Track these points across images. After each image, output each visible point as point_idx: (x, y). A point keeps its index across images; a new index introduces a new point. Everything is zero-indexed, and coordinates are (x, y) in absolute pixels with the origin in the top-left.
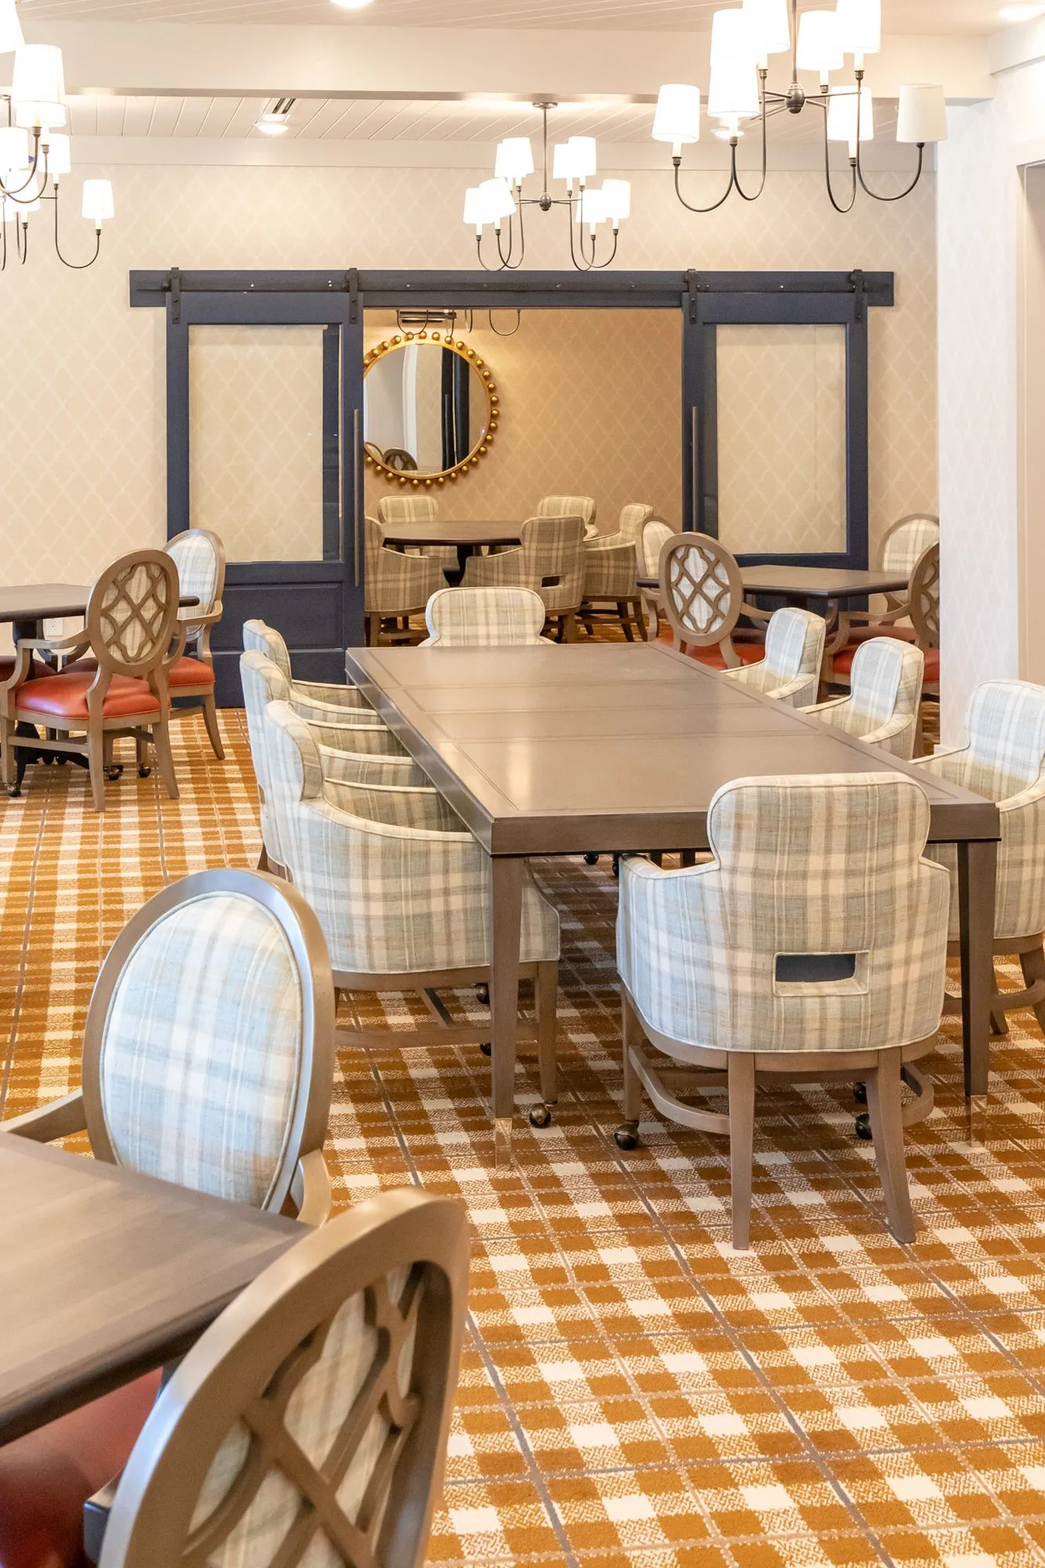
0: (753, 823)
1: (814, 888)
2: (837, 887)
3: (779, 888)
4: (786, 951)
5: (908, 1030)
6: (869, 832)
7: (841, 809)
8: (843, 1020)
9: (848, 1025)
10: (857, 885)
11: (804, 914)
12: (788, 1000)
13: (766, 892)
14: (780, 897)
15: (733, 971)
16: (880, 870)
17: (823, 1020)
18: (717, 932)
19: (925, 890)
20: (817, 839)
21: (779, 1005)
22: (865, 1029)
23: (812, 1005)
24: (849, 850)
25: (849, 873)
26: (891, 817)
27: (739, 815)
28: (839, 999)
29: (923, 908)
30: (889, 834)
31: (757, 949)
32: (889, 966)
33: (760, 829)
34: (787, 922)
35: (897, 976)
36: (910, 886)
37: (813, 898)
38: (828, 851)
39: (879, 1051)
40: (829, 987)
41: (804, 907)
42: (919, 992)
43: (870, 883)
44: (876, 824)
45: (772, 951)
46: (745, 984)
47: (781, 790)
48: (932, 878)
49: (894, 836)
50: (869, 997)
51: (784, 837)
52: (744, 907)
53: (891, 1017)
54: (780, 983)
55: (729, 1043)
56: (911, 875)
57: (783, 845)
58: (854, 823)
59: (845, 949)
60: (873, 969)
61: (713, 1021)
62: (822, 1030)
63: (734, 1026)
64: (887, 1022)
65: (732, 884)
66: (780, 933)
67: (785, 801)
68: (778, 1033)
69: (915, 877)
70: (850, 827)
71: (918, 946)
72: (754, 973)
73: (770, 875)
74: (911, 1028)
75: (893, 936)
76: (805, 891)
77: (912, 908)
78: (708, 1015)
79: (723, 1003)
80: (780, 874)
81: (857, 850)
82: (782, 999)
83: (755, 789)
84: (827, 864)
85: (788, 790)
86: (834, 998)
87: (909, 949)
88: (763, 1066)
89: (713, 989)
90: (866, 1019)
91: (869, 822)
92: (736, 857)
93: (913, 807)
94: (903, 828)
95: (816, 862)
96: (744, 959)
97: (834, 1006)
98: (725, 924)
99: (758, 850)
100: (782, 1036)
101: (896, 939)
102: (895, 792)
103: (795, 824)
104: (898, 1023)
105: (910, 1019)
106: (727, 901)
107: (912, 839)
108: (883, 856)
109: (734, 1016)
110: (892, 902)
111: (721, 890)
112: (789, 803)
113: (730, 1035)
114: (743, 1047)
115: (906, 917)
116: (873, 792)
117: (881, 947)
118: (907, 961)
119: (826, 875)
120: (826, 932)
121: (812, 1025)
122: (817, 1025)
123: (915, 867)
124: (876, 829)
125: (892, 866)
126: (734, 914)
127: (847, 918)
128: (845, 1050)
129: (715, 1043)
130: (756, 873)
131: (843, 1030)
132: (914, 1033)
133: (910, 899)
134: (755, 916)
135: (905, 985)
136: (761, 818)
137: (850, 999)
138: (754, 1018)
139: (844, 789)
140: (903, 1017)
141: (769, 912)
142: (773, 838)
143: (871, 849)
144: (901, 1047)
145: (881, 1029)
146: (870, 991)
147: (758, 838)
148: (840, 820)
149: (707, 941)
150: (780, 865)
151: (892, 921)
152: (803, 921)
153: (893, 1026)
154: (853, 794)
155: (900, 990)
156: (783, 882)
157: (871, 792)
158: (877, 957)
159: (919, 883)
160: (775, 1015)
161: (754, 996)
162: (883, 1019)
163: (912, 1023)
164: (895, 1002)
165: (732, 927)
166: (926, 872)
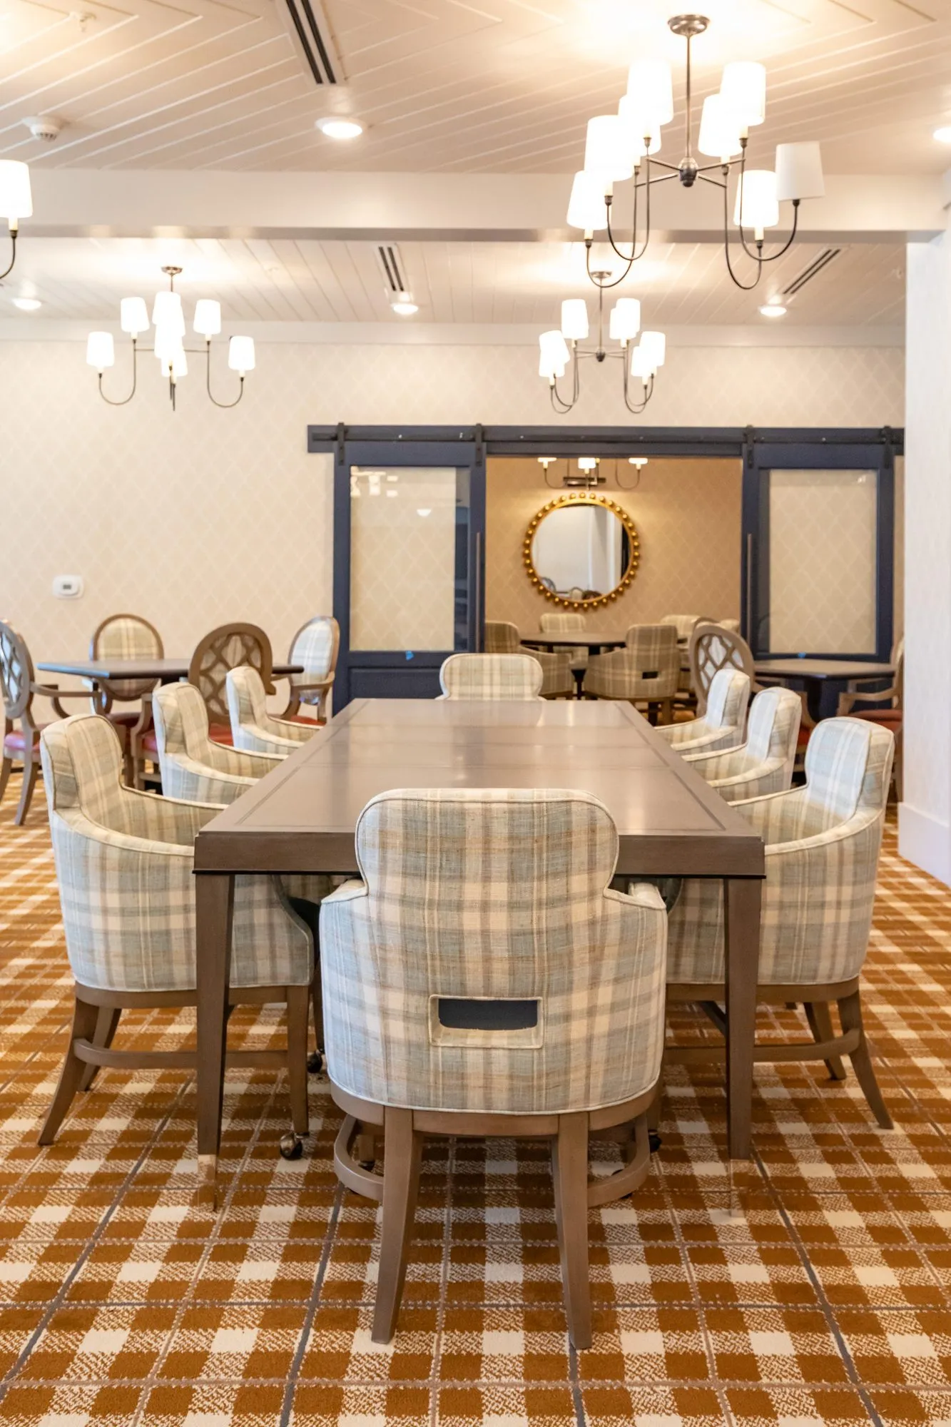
0: (399, 841)
1: (471, 921)
2: (499, 922)
3: (431, 919)
4: (443, 993)
5: (596, 1091)
6: (536, 858)
7: (500, 829)
8: (511, 1077)
9: (519, 1084)
10: (524, 920)
11: (461, 951)
12: (447, 1051)
13: (416, 923)
14: (432, 930)
15: (384, 1013)
16: (551, 903)
17: (488, 1077)
18: (368, 970)
19: (614, 932)
20: (473, 864)
21: (436, 1056)
22: (540, 1089)
23: (474, 1059)
24: (512, 877)
25: (513, 906)
26: (563, 841)
27: (383, 833)
28: (507, 1052)
29: (611, 951)
30: (561, 861)
31: (408, 990)
32: (567, 1017)
33: (406, 849)
34: (441, 960)
35: (578, 1029)
36: (592, 923)
37: (470, 935)
38: (486, 878)
39: (559, 1115)
40: (500, 1038)
41: (461, 944)
42: (608, 1049)
43: (539, 918)
44: (545, 849)
45: (427, 993)
46: (397, 1029)
47: (429, 805)
48: (624, 915)
49: (568, 864)
50: (544, 1053)
51: (434, 859)
52: (393, 940)
53: (572, 1076)
54: (444, 1028)
55: (385, 1096)
56: (592, 911)
57: (434, 869)
58: (516, 847)
59: (512, 995)
60: (547, 1019)
61: (368, 1069)
62: (487, 1087)
63: (388, 1077)
64: (566, 1084)
65: (379, 912)
66: (434, 972)
67: (434, 817)
68: (436, 1088)
69: (599, 913)
70: (512, 851)
71: (605, 995)
72: (406, 1017)
73: (420, 904)
74: (599, 1090)
75: (571, 982)
76: (461, 925)
77: (596, 954)
78: (362, 1062)
79: (376, 1050)
80: (431, 902)
81: (521, 879)
82: (440, 1050)
83: (400, 802)
84: (487, 894)
85: (438, 805)
86: (501, 1052)
87: (592, 997)
88: (422, 1125)
89: (365, 1032)
90: (540, 1077)
91: (535, 845)
92: (382, 881)
93: (593, 831)
94: (580, 855)
95: (472, 891)
96: (396, 1000)
97: (501, 1061)
98: (375, 959)
99: (405, 874)
100: (440, 1093)
101: (574, 986)
102: (568, 812)
103: (446, 845)
104: (583, 1082)
105: (598, 1081)
106: (376, 933)
107: (592, 866)
108: (554, 888)
109: (387, 1064)
110: (569, 942)
111: (369, 919)
112: (438, 820)
113: (385, 1088)
114: (400, 1102)
115: (587, 960)
116: (540, 811)
117: (556, 993)
118: (591, 1012)
119: (485, 906)
120: (488, 974)
121: (475, 1082)
122: (481, 1082)
123: (598, 903)
124: (545, 855)
125: (567, 899)
126: (383, 947)
127: (513, 959)
128: (516, 1113)
129: (371, 1095)
130: (404, 901)
131: (511, 1089)
132: (605, 1096)
133: (592, 938)
134: (405, 952)
135: (589, 1040)
136: (406, 837)
137: (520, 1053)
138: (409, 1069)
139: (505, 806)
140: (588, 1077)
141: (420, 947)
142: (422, 862)
143: (540, 878)
144: (589, 1112)
145: (560, 1088)
146: (545, 1046)
147: (405, 861)
148: (500, 842)
149: (358, 977)
150: (431, 893)
151: (571, 963)
152: (462, 959)
153: (576, 1088)
154: (515, 812)
155: (583, 1046)
156: (435, 912)
157: (537, 810)
158: (550, 1006)
159: (605, 919)
160: (432, 1067)
161: (409, 1044)
162: (562, 1078)
163: (604, 1085)
164: (578, 1059)
165: (381, 962)
166: (614, 908)
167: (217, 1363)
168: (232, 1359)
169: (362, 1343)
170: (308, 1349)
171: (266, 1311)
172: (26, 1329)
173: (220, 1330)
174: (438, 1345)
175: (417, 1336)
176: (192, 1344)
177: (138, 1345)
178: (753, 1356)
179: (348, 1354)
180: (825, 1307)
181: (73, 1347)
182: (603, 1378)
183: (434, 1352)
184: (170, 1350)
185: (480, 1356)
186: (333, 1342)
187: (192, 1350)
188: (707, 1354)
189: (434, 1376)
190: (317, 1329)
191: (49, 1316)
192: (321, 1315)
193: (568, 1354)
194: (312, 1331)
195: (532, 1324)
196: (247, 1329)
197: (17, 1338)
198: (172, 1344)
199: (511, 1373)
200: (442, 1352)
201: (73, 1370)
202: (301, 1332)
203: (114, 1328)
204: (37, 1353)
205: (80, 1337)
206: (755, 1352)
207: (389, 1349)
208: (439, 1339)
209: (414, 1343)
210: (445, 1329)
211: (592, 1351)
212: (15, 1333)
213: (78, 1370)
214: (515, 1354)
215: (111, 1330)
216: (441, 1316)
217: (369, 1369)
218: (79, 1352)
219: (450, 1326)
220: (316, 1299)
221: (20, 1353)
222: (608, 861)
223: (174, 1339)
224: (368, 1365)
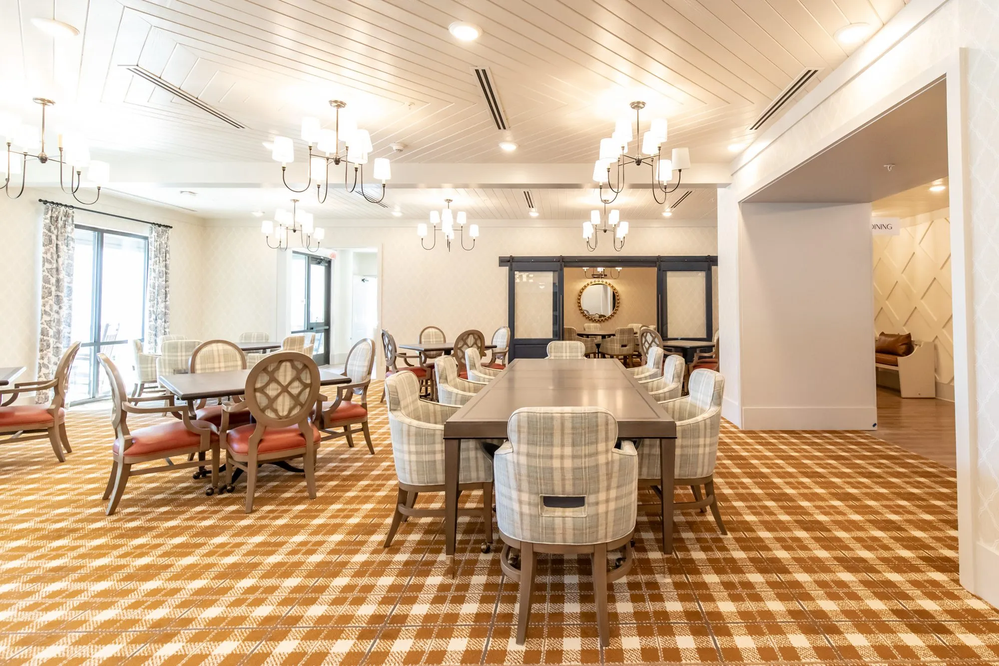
0: (526, 430)
1: (556, 463)
2: (568, 464)
3: (540, 463)
4: (545, 493)
5: (610, 534)
6: (583, 436)
7: (568, 425)
8: (574, 529)
9: (577, 531)
10: (578, 463)
11: (552, 476)
12: (547, 518)
13: (533, 464)
14: (540, 467)
15: (520, 502)
16: (590, 455)
17: (564, 529)
18: (513, 483)
19: (616, 467)
20: (557, 439)
21: (542, 519)
22: (586, 534)
23: (558, 521)
24: (574, 445)
25: (574, 457)
26: (595, 429)
27: (519, 426)
28: (572, 517)
29: (615, 474)
30: (594, 437)
31: (530, 492)
32: (597, 503)
33: (529, 433)
34: (544, 479)
35: (602, 508)
36: (607, 464)
37: (556, 469)
38: (563, 445)
39: (594, 544)
40: (569, 512)
41: (552, 473)
42: (615, 516)
43: (585, 462)
44: (587, 432)
45: (537, 494)
46: (526, 509)
47: (539, 414)
48: (620, 460)
49: (597, 439)
50: (588, 519)
51: (540, 438)
52: (524, 471)
53: (600, 528)
54: (546, 508)
55: (521, 537)
56: (607, 458)
57: (540, 441)
58: (575, 432)
59: (574, 494)
60: (589, 504)
61: (514, 524)
62: (564, 534)
63: (522, 529)
64: (597, 531)
65: (518, 460)
66: (541, 485)
67: (540, 419)
68: (542, 534)
69: (610, 459)
70: (573, 434)
71: (613, 493)
72: (530, 504)
73: (535, 456)
74: (611, 533)
75: (599, 488)
76: (552, 465)
77: (609, 476)
79: (517, 517)
80: (539, 455)
81: (577, 445)
82: (544, 517)
83: (526, 414)
84: (562, 452)
85: (542, 414)
86: (570, 519)
87: (608, 494)
88: (537, 550)
89: (513, 510)
90: (586, 529)
91: (583, 431)
92: (519, 447)
93: (607, 424)
94: (602, 435)
95: (557, 451)
96: (525, 497)
97: (569, 523)
98: (516, 478)
99: (528, 444)
100: (545, 535)
101: (600, 490)
102: (597, 417)
103: (546, 431)
104: (604, 531)
105: (610, 530)
106: (517, 468)
107: (607, 439)
108: (591, 449)
109: (522, 523)
110: (597, 471)
111: (514, 462)
112: (542, 421)
113: (521, 533)
114: (527, 539)
115: (605, 479)
116: (585, 416)
117: (593, 493)
118: (607, 501)
119: (562, 457)
120: (563, 486)
121: (559, 531)
122: (561, 532)
123: (610, 455)
124: (587, 435)
125: (597, 453)
126: (520, 474)
127: (574, 479)
128: (577, 544)
129: (515, 536)
130: (528, 455)
131: (574, 534)
132: (613, 536)
133: (607, 469)
134: (529, 476)
135: (607, 513)
136: (529, 428)
137: (578, 518)
138: (531, 526)
139: (570, 414)
140: (606, 528)
141: (535, 475)
142: (535, 438)
143: (585, 445)
144: (607, 542)
145: (595, 533)
146: (588, 516)
147: (528, 438)
148: (568, 430)
149: (510, 488)
150: (540, 452)
151: (598, 481)
152: (552, 479)
153: (601, 533)
154: (574, 417)
155: (604, 515)
156: (541, 460)
157: (584, 417)
158: (590, 499)
159: (613, 461)
160: (541, 525)
161: (531, 515)
162: (595, 529)
163: (613, 531)
164: (602, 521)
165: (519, 481)
166: (616, 457)
167: (450, 656)
168: (456, 654)
169: (512, 645)
170: (489, 648)
171: (472, 629)
172: (370, 639)
173: (452, 638)
174: (544, 645)
175: (535, 641)
176: (440, 646)
177: (416, 647)
178: (678, 649)
179: (506, 650)
180: (707, 623)
181: (389, 648)
182: (615, 662)
183: (543, 649)
184: (430, 649)
185: (562, 651)
186: (500, 645)
187: (439, 650)
188: (658, 648)
189: (543, 662)
190: (493, 638)
191: (381, 632)
192: (495, 630)
193: (599, 649)
194: (491, 639)
195: (585, 634)
196: (463, 638)
197: (366, 644)
198: (431, 647)
199: (575, 660)
200: (546, 649)
201: (388, 661)
202: (486, 639)
203: (407, 638)
204: (374, 651)
205: (392, 643)
206: (679, 647)
207: (523, 648)
208: (545, 642)
209: (534, 644)
210: (547, 637)
211: (610, 647)
212: (365, 641)
213: (390, 661)
214: (577, 650)
215: (406, 640)
216: (546, 630)
217: (515, 659)
218: (391, 651)
219: (549, 636)
220: (493, 622)
221: (367, 652)
222: (614, 437)
223: (432, 644)
224: (515, 657)
